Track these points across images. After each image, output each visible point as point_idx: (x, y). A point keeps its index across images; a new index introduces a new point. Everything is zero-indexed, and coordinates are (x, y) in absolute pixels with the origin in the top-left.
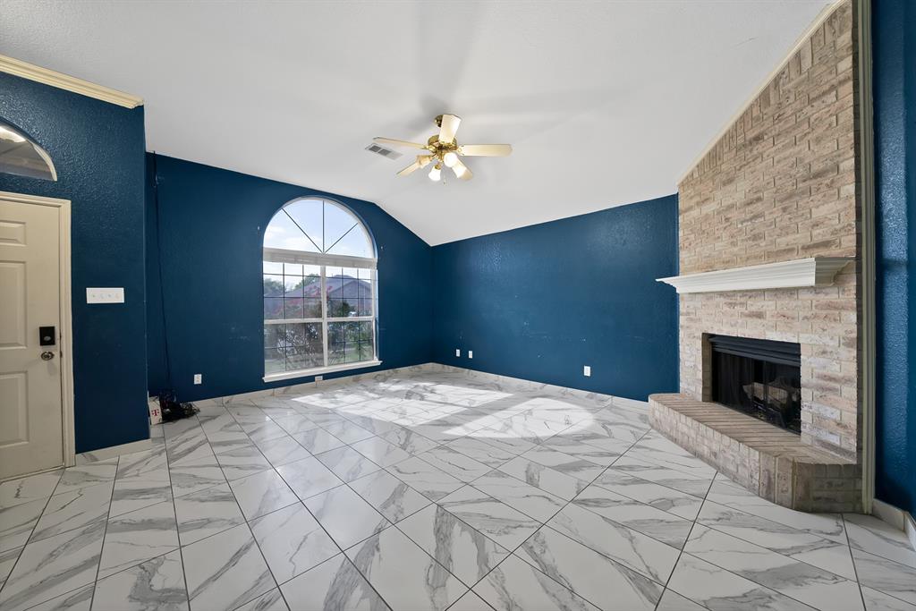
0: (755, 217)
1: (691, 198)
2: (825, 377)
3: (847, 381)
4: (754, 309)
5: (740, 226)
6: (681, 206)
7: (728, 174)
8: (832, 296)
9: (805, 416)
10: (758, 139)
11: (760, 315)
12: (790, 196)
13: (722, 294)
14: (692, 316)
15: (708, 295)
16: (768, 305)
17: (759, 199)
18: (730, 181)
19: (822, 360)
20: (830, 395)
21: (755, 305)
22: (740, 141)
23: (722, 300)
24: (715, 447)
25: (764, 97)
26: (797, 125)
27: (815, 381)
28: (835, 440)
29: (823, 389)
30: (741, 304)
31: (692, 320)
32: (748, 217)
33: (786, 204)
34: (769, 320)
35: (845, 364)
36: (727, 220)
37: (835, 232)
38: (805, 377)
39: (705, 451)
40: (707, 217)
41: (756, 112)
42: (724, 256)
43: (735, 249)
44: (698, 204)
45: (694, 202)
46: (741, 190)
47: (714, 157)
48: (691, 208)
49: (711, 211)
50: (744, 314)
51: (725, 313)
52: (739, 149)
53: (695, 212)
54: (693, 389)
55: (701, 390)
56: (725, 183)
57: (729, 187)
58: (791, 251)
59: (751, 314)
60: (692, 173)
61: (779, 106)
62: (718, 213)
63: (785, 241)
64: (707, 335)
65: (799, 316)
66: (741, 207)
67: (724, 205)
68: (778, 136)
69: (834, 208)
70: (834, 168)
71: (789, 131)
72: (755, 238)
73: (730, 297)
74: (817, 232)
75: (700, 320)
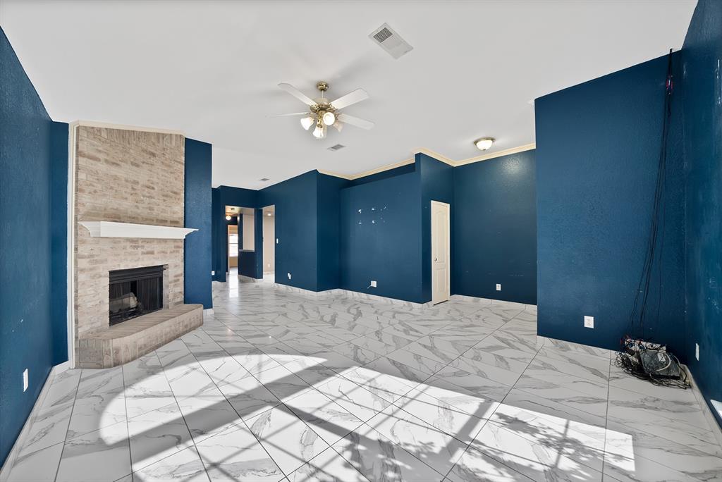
0: (152, 197)
1: (100, 151)
2: (176, 276)
3: (180, 275)
4: (149, 249)
5: (142, 198)
7: (135, 159)
9: (170, 297)
10: (154, 155)
11: (152, 253)
12: (166, 196)
13: (127, 239)
14: (96, 258)
15: (115, 240)
16: (157, 248)
17: (153, 188)
18: (137, 166)
20: (176, 283)
22: (143, 145)
23: (128, 244)
26: (169, 166)
30: (143, 247)
31: (97, 262)
32: (147, 195)
33: (165, 198)
34: (156, 255)
35: (181, 269)
36: (133, 189)
37: (179, 218)
40: (116, 178)
42: (130, 214)
43: (139, 211)
44: (106, 161)
45: (101, 156)
46: (143, 176)
47: (124, 136)
48: (98, 160)
49: (118, 174)
50: (143, 253)
51: (130, 254)
52: (144, 151)
53: (102, 167)
54: (99, 324)
55: (108, 320)
56: (132, 164)
57: (134, 168)
58: (166, 221)
59: (148, 253)
60: (100, 130)
61: (164, 149)
62: (127, 181)
63: (162, 216)
64: (111, 273)
65: (169, 252)
66: (143, 186)
67: (131, 178)
68: (163, 163)
69: (179, 209)
70: (180, 194)
71: (166, 165)
72: (151, 209)
73: (134, 242)
74: (174, 216)
75: (106, 261)
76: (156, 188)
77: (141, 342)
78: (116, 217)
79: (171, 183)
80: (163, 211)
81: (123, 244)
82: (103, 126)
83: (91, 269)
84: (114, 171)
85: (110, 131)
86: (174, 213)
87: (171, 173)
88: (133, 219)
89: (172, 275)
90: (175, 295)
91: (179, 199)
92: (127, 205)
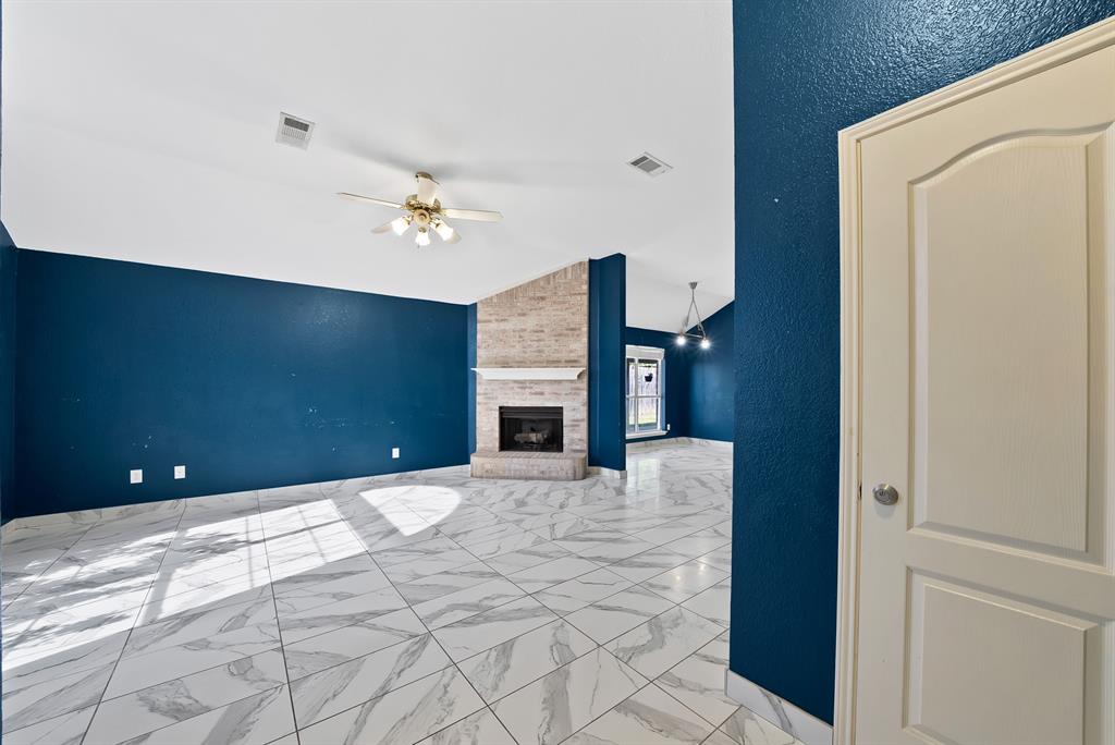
0: (541, 340)
1: (492, 314)
2: (574, 421)
3: (583, 420)
4: (538, 390)
5: (530, 343)
6: (480, 316)
7: (522, 310)
8: (578, 385)
9: (566, 441)
10: (543, 298)
11: (542, 394)
12: (560, 335)
13: (515, 381)
14: (489, 395)
15: (505, 382)
16: (547, 389)
17: (542, 331)
18: (524, 315)
19: (574, 413)
21: (537, 389)
22: (531, 294)
23: (516, 385)
24: (542, 469)
25: (547, 278)
26: (564, 303)
27: (570, 423)
28: (578, 448)
29: (573, 426)
30: (530, 387)
31: (489, 398)
32: (536, 339)
34: (547, 396)
35: (583, 413)
36: (520, 336)
37: (580, 356)
38: (565, 422)
39: (535, 473)
40: (504, 331)
41: (542, 283)
42: (518, 359)
43: (526, 356)
44: (497, 320)
45: (493, 318)
46: (531, 322)
47: (511, 295)
48: (490, 321)
49: (507, 328)
50: (531, 394)
51: (518, 393)
52: (530, 299)
53: (494, 326)
54: (490, 445)
55: (497, 444)
56: (519, 315)
57: (522, 318)
58: (559, 362)
59: (536, 394)
60: (491, 299)
61: (556, 288)
62: (514, 331)
63: (557, 356)
64: (501, 408)
65: (563, 394)
66: (531, 331)
67: (518, 328)
68: (555, 302)
69: (580, 346)
70: (580, 329)
71: (560, 303)
72: (539, 351)
73: (522, 384)
74: (572, 355)
75: (497, 398)
76: (546, 330)
78: (505, 364)
79: (565, 320)
80: (558, 351)
81: (511, 385)
82: (494, 294)
83: (486, 404)
84: (503, 326)
85: (498, 296)
86: (571, 352)
87: (567, 309)
88: (521, 364)
89: (567, 418)
90: (572, 441)
91: (578, 335)
92: (515, 352)
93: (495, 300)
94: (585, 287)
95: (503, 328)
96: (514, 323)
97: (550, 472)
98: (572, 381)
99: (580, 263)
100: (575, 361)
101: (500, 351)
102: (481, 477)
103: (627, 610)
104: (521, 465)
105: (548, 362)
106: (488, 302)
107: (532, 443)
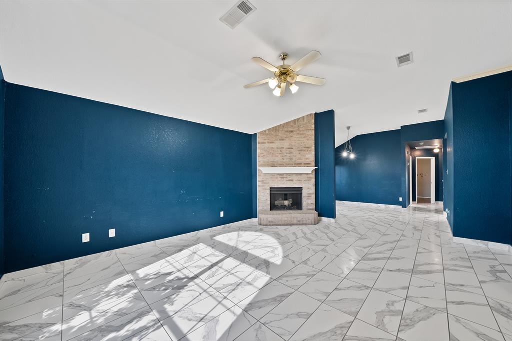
0: (291, 153)
1: (265, 139)
2: (308, 194)
3: (313, 193)
4: (290, 179)
5: (286, 154)
6: (259, 140)
7: (282, 137)
8: (310, 176)
9: (304, 204)
10: (292, 131)
11: (292, 180)
12: (301, 150)
13: (278, 174)
15: (272, 175)
16: (295, 178)
17: (292, 148)
18: (283, 140)
19: (308, 190)
20: (310, 198)
22: (286, 129)
23: (279, 176)
25: (294, 121)
26: (303, 134)
27: (306, 195)
28: (311, 208)
29: (308, 197)
30: (286, 177)
31: (265, 183)
32: (289, 152)
34: (295, 181)
35: (313, 190)
36: (281, 151)
37: (311, 161)
38: (303, 195)
39: (295, 222)
40: (272, 148)
41: (292, 124)
42: (279, 163)
43: (284, 161)
44: (268, 142)
45: (266, 141)
46: (286, 144)
47: (276, 129)
48: (265, 143)
49: (273, 146)
50: (287, 180)
51: (279, 180)
52: (286, 132)
53: (267, 145)
54: (265, 208)
55: (269, 208)
56: (280, 140)
57: (283, 142)
58: (301, 164)
59: (289, 180)
60: (265, 131)
61: (299, 126)
62: (277, 148)
63: (299, 161)
64: (270, 188)
65: (303, 180)
66: (286, 148)
67: (280, 146)
68: (298, 134)
69: (311, 156)
70: (311, 147)
71: (301, 134)
72: (291, 159)
73: (282, 175)
74: (307, 160)
75: (268, 183)
76: (294, 148)
77: (270, 219)
78: (273, 165)
79: (304, 143)
80: (300, 159)
81: (276, 176)
82: (267, 129)
83: (263, 186)
84: (272, 145)
85: (269, 130)
86: (307, 159)
87: (304, 137)
88: (281, 165)
89: (304, 193)
90: (308, 204)
91: (310, 151)
92: (278, 159)
93: (267, 132)
94: (313, 126)
95: (271, 146)
96: (277, 144)
97: (303, 221)
98: (307, 174)
99: (311, 114)
100: (309, 164)
101: (270, 159)
102: (266, 225)
103: (467, 303)
104: (288, 218)
105: (295, 164)
106: (263, 133)
107: (285, 206)
